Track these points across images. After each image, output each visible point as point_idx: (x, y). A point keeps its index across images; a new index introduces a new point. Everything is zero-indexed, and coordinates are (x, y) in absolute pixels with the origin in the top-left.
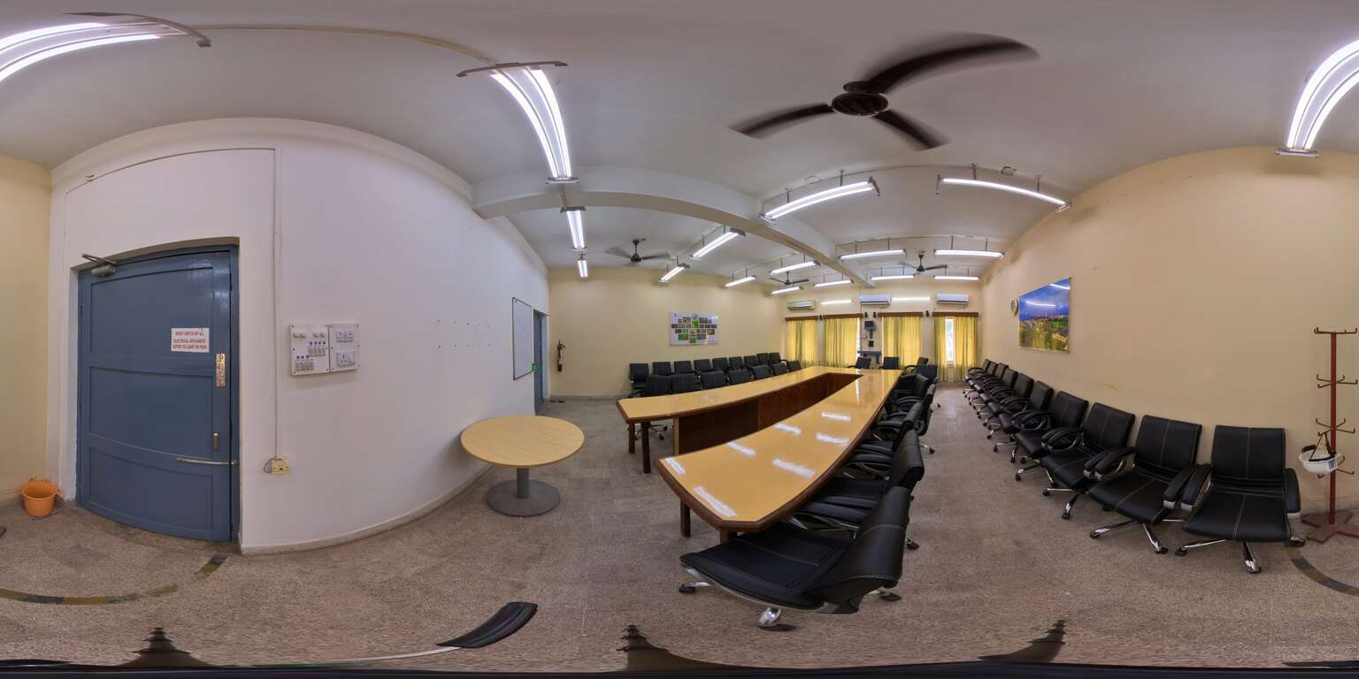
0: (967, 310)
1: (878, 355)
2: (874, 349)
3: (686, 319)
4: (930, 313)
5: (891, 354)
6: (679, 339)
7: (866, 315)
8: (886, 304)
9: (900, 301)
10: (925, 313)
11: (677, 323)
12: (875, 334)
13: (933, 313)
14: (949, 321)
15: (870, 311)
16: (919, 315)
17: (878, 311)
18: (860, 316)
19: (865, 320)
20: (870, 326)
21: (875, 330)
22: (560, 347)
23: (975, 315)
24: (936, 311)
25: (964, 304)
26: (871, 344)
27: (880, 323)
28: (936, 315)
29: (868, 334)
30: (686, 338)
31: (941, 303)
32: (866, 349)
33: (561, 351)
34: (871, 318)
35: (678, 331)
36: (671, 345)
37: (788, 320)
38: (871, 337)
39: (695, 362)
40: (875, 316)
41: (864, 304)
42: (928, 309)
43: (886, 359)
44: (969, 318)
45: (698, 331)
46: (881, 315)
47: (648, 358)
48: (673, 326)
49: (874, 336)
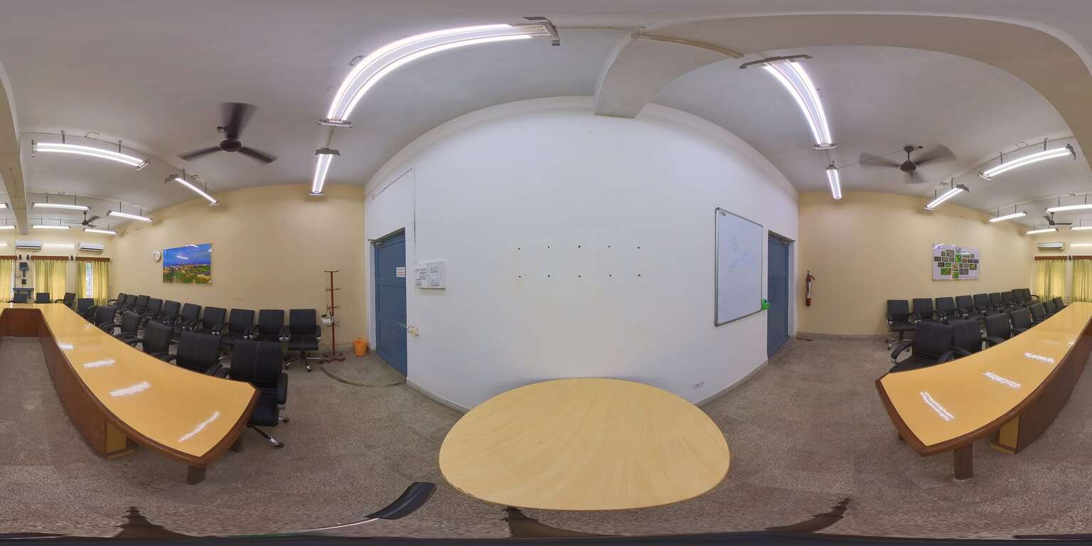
0: (101, 256)
1: (31, 291)
2: (26, 286)
3: (950, 252)
4: (74, 258)
5: (42, 291)
6: (942, 274)
7: (20, 257)
8: (38, 248)
9: (50, 247)
10: (70, 257)
11: (940, 255)
12: (28, 274)
13: (77, 258)
14: (89, 264)
15: (24, 255)
16: (65, 259)
17: (30, 254)
18: (14, 258)
19: (18, 262)
20: (24, 267)
21: (28, 270)
22: (809, 279)
23: (107, 260)
24: (79, 256)
25: (100, 251)
26: (24, 282)
27: (31, 264)
28: (78, 259)
29: (22, 274)
30: (949, 273)
31: (83, 250)
32: (20, 286)
33: (810, 283)
34: (24, 260)
35: (941, 265)
36: (933, 280)
37: (1037, 258)
38: (24, 276)
39: (957, 298)
40: (28, 258)
41: (18, 248)
42: (72, 255)
43: (38, 295)
44: (103, 263)
45: (961, 266)
46: (34, 258)
47: (907, 293)
48: (936, 259)
49: (27, 275)
